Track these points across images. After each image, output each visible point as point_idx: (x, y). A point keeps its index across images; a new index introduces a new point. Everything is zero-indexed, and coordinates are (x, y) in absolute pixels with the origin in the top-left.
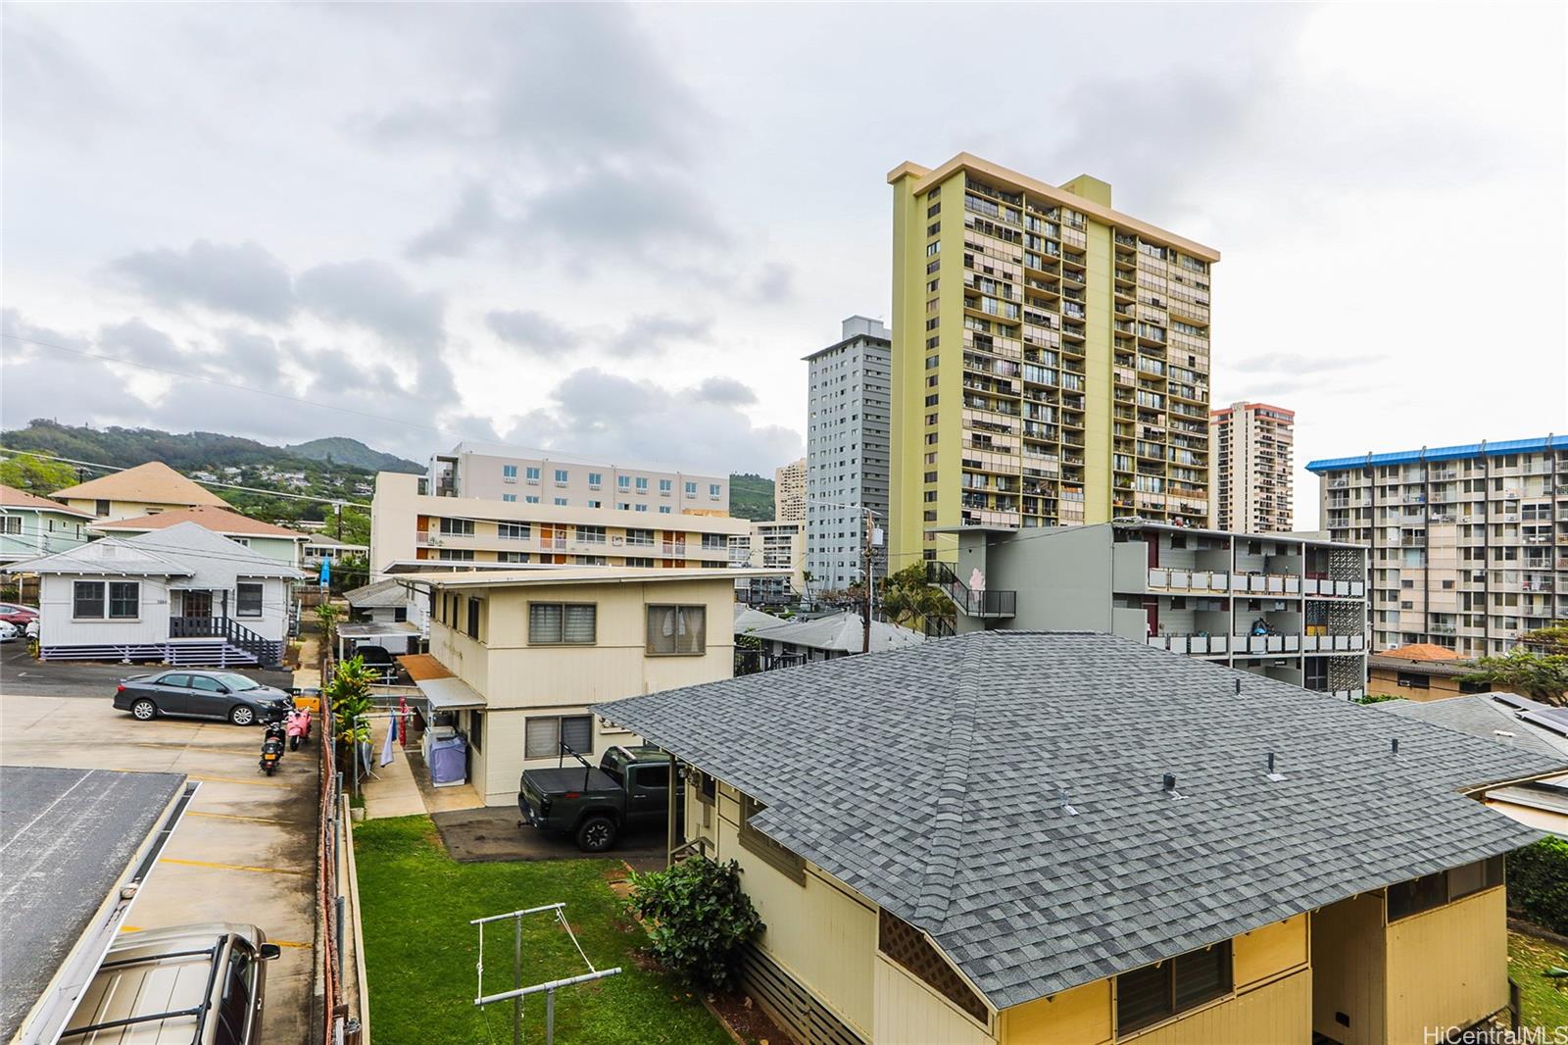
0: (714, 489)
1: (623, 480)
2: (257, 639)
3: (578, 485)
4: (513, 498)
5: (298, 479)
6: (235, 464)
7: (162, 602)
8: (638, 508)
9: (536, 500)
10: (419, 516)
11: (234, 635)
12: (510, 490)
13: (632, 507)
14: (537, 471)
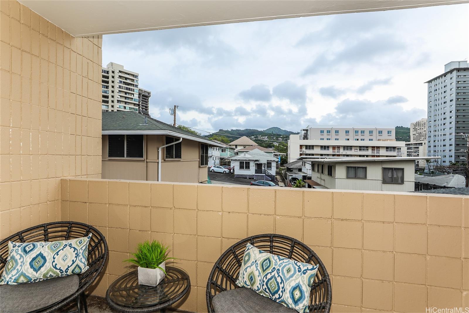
0: (389, 132)
1: (357, 132)
2: (271, 175)
3: (342, 134)
4: (323, 139)
5: (266, 138)
6: (254, 136)
7: (254, 166)
8: (361, 140)
9: (330, 139)
10: (300, 145)
11: (267, 174)
12: (322, 137)
13: (360, 140)
14: (330, 131)
